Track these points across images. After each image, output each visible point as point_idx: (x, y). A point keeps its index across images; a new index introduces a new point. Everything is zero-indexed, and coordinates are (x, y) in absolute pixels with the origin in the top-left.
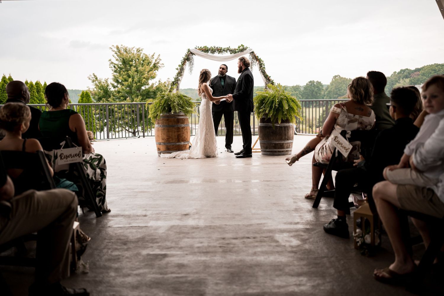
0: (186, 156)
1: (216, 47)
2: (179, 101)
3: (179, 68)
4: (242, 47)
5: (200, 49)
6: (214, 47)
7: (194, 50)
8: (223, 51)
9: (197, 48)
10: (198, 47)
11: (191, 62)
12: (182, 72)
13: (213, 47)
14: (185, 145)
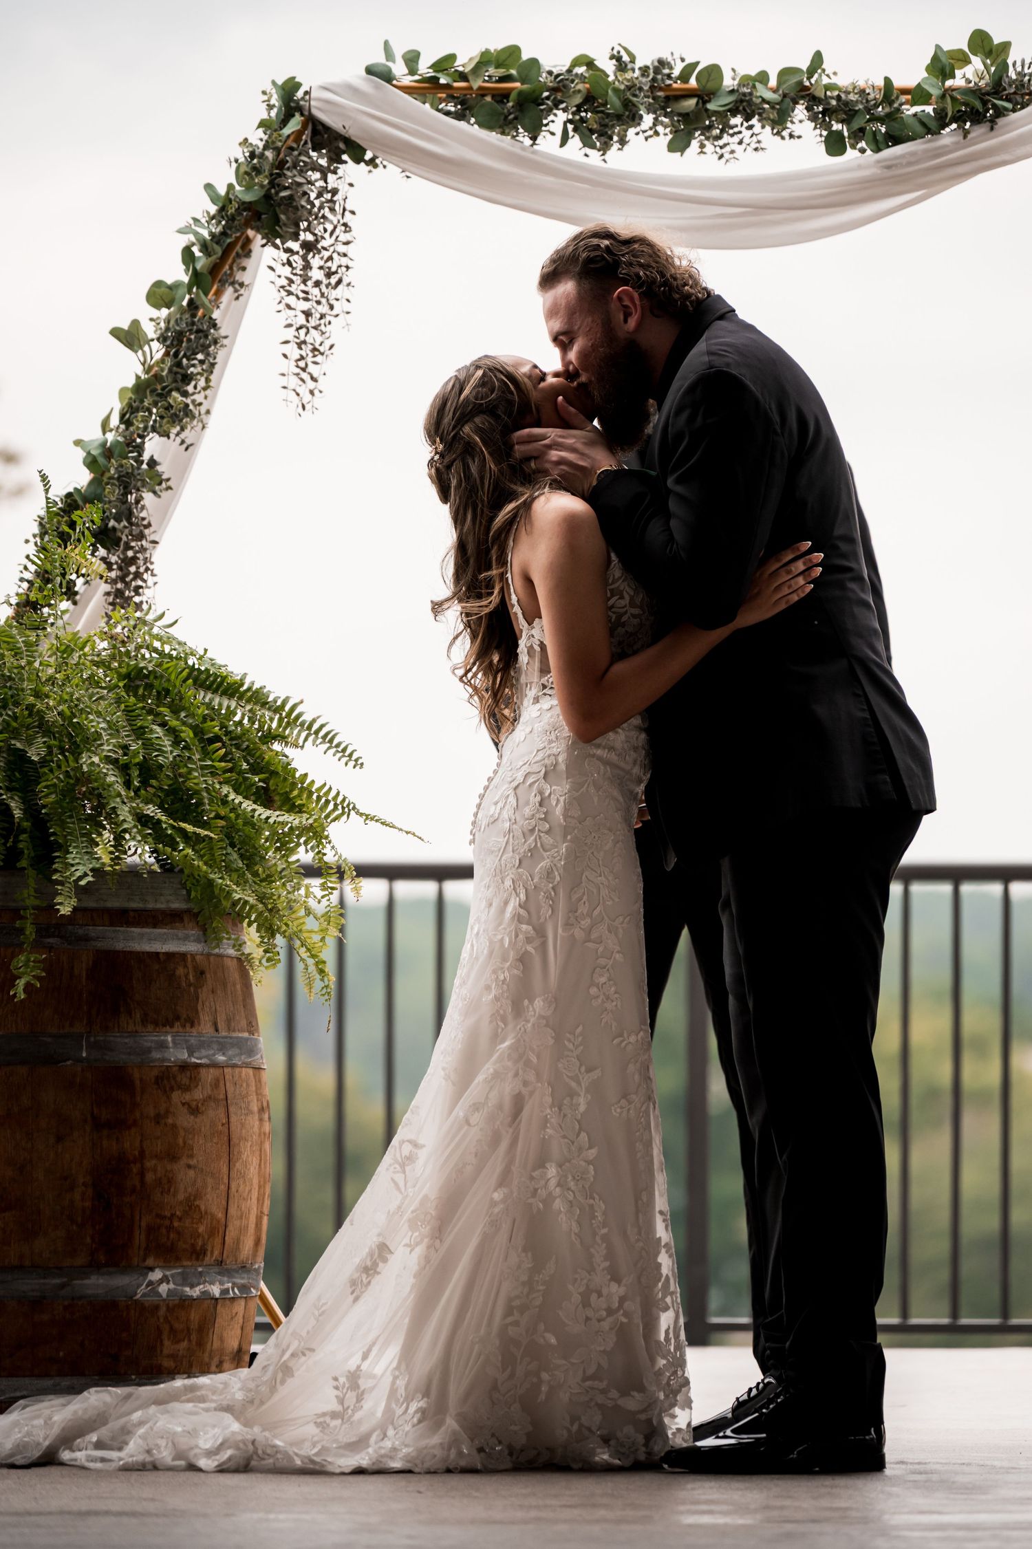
0: (206, 1441)
1: (645, 58)
2: (140, 733)
3: (152, 320)
4: (977, 62)
5: (428, 88)
6: (621, 67)
7: (352, 91)
8: (737, 120)
9: (399, 69)
10: (412, 60)
11: (309, 247)
12: (187, 379)
13: (609, 67)
14: (195, 1316)
